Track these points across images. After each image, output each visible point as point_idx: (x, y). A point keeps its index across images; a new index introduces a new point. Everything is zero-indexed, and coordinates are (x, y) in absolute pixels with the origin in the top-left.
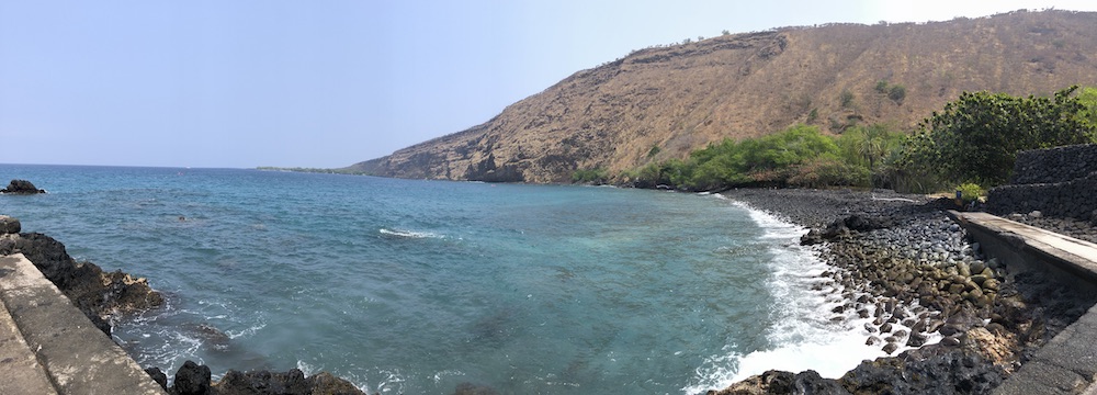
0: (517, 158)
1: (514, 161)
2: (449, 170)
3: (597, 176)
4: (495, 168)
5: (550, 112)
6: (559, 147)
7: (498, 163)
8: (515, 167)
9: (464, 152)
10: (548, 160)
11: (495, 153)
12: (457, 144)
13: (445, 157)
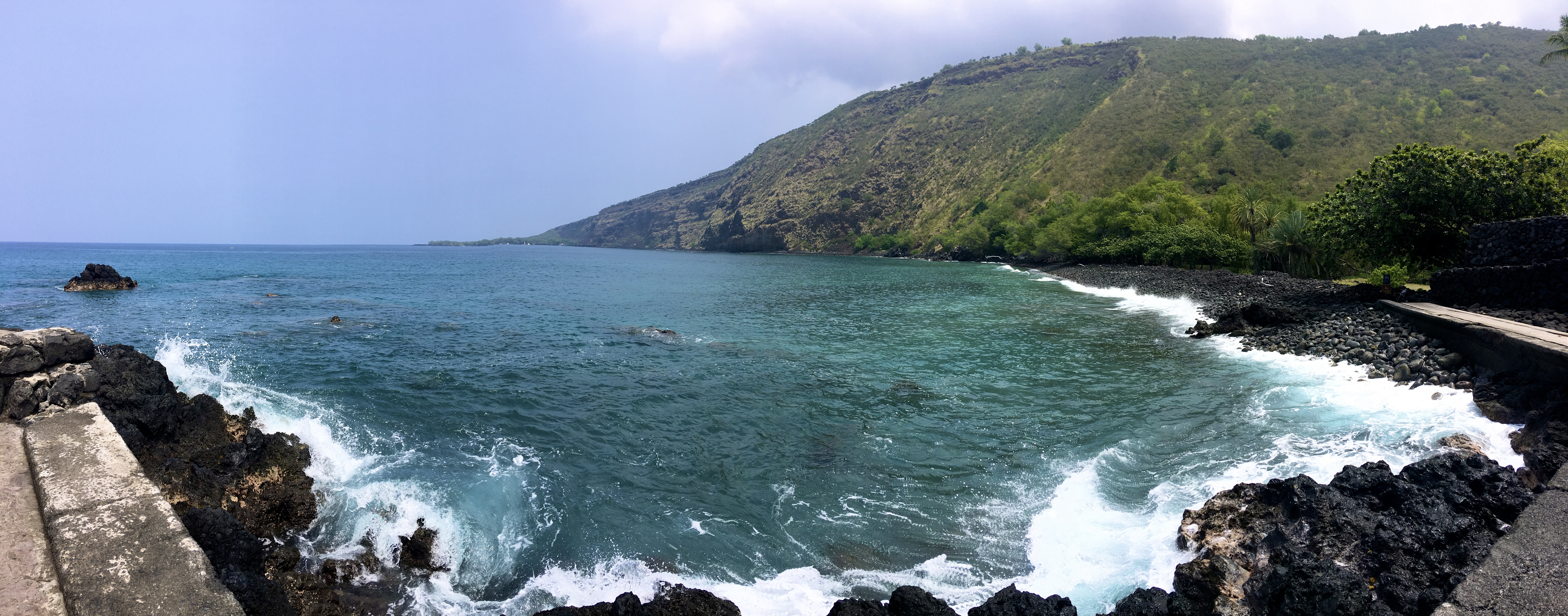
0: (775, 217)
1: (770, 221)
2: (678, 235)
3: (893, 244)
4: (743, 232)
5: (822, 153)
6: (835, 200)
7: (747, 224)
8: (773, 230)
9: (699, 210)
10: (819, 221)
11: (744, 211)
12: (691, 198)
13: (672, 218)
